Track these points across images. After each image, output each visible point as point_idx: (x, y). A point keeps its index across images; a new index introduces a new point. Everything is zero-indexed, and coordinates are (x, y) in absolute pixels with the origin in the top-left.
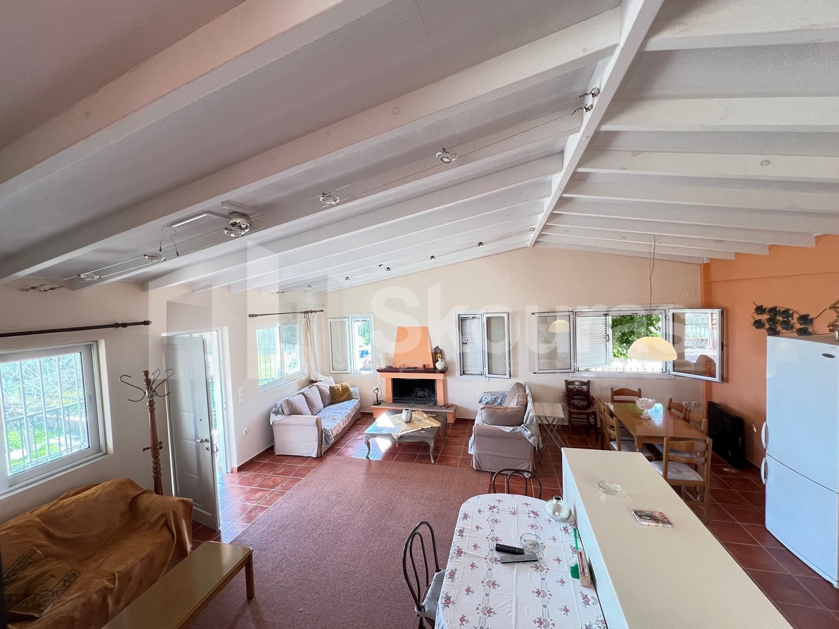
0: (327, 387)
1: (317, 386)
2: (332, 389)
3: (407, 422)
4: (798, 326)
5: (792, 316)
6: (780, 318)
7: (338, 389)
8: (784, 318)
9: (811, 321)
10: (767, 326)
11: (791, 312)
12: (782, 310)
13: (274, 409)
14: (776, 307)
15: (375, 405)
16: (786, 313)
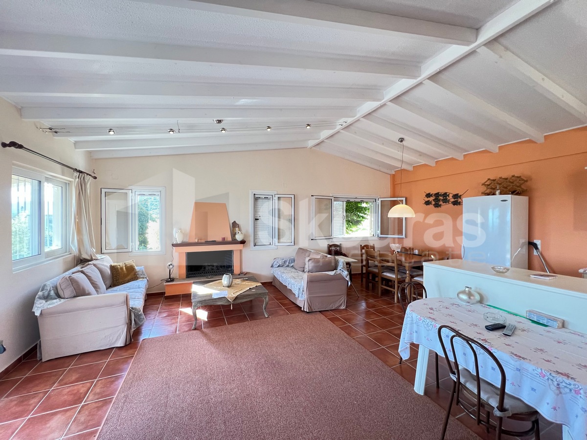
0: (107, 266)
1: (95, 265)
2: (113, 268)
3: (229, 287)
4: (453, 200)
5: (448, 196)
6: (441, 198)
7: (122, 268)
8: (443, 197)
9: (460, 197)
10: (433, 203)
11: (448, 194)
12: (443, 193)
13: (40, 293)
14: (439, 193)
15: (167, 281)
16: (445, 195)
